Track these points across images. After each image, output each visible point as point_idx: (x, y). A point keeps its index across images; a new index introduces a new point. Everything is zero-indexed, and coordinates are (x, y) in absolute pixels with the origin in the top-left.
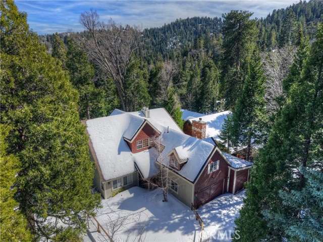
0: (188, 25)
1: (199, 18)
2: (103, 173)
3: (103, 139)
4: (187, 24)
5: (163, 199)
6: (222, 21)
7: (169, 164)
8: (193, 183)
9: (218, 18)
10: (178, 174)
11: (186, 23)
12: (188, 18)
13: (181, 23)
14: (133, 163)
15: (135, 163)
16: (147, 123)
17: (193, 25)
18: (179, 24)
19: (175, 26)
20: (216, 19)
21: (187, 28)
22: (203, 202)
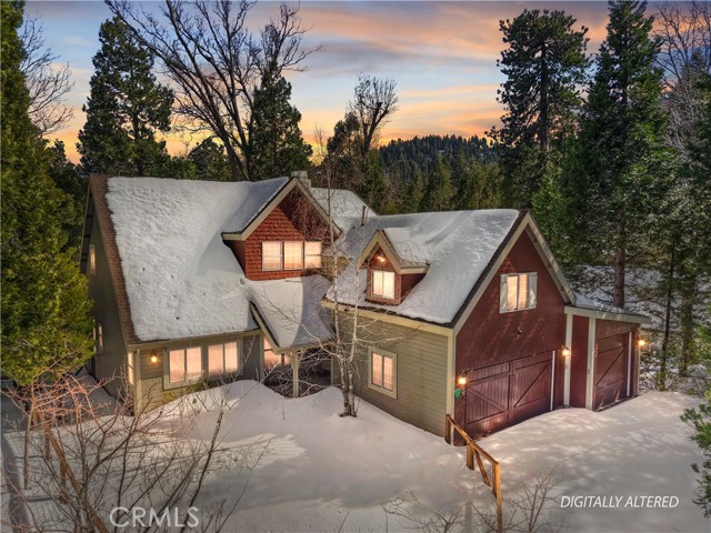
0: (417, 152)
1: (438, 138)
2: (134, 318)
3: (155, 229)
4: (414, 149)
5: (342, 409)
6: (488, 144)
7: (364, 296)
8: (449, 325)
9: (480, 138)
10: (394, 313)
11: (411, 148)
12: (416, 138)
13: (402, 149)
14: (246, 305)
15: (253, 305)
16: (295, 188)
17: (427, 152)
18: (397, 150)
19: (389, 155)
20: (475, 139)
21: (413, 157)
22: (486, 424)
